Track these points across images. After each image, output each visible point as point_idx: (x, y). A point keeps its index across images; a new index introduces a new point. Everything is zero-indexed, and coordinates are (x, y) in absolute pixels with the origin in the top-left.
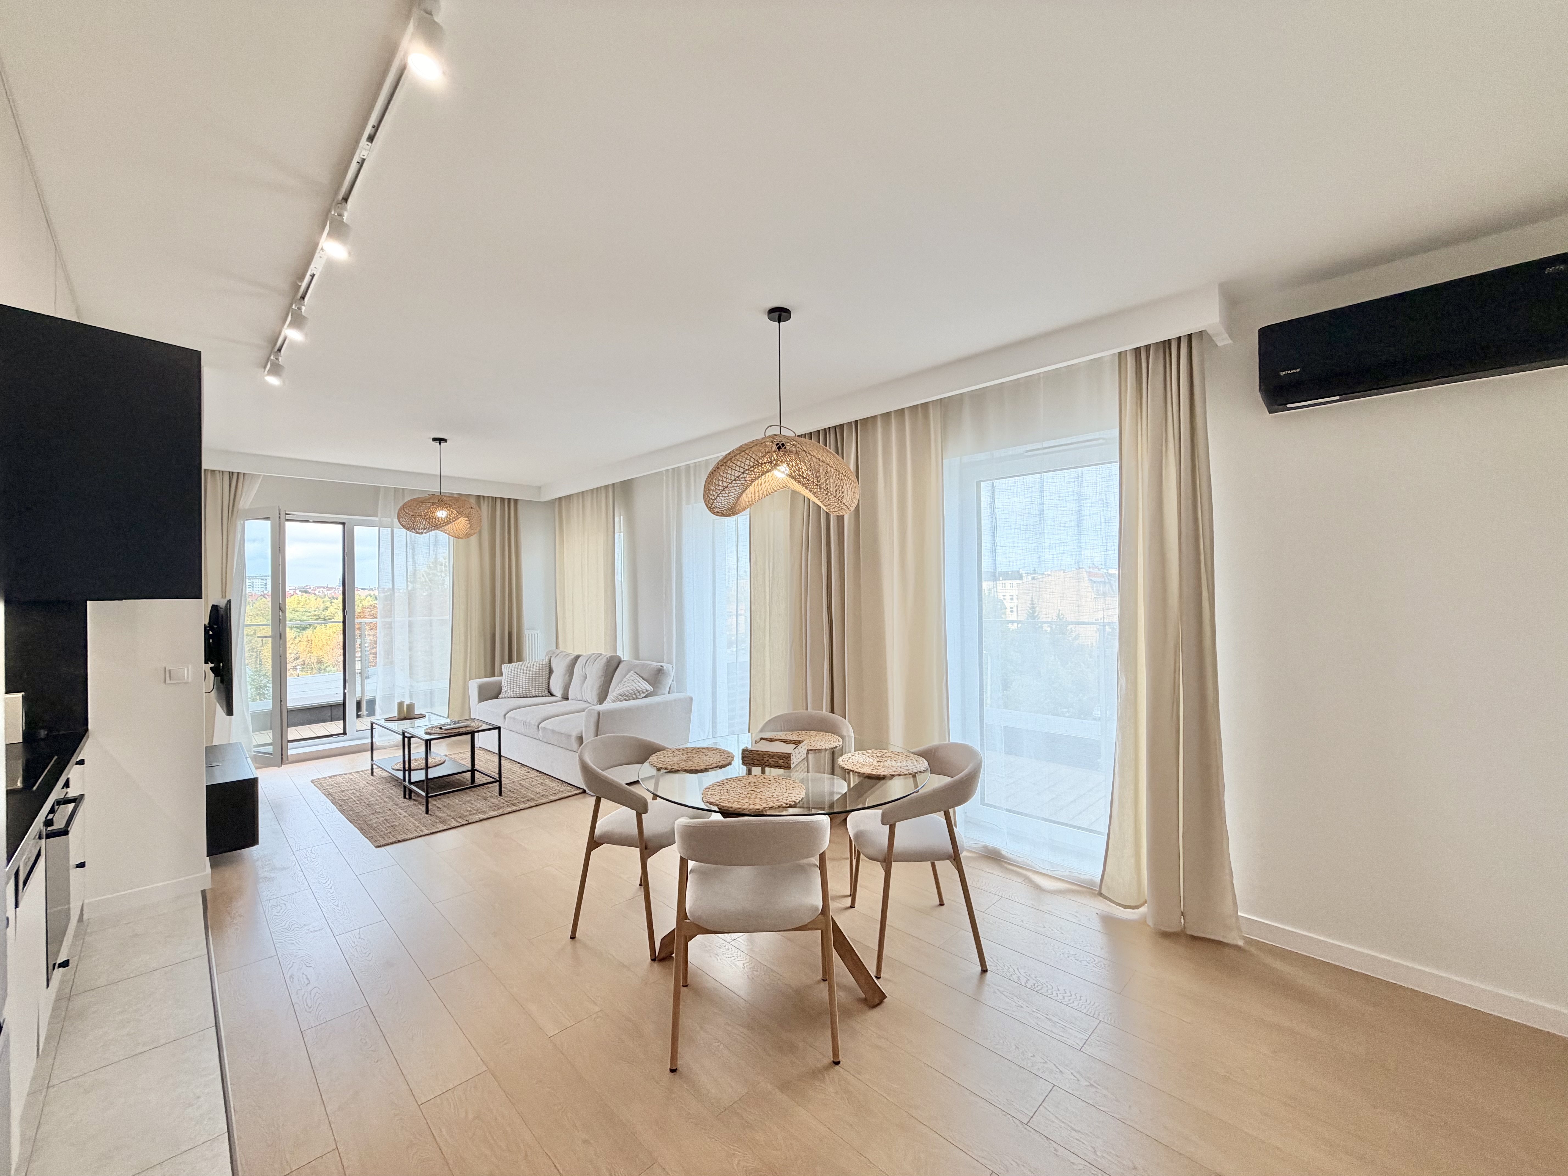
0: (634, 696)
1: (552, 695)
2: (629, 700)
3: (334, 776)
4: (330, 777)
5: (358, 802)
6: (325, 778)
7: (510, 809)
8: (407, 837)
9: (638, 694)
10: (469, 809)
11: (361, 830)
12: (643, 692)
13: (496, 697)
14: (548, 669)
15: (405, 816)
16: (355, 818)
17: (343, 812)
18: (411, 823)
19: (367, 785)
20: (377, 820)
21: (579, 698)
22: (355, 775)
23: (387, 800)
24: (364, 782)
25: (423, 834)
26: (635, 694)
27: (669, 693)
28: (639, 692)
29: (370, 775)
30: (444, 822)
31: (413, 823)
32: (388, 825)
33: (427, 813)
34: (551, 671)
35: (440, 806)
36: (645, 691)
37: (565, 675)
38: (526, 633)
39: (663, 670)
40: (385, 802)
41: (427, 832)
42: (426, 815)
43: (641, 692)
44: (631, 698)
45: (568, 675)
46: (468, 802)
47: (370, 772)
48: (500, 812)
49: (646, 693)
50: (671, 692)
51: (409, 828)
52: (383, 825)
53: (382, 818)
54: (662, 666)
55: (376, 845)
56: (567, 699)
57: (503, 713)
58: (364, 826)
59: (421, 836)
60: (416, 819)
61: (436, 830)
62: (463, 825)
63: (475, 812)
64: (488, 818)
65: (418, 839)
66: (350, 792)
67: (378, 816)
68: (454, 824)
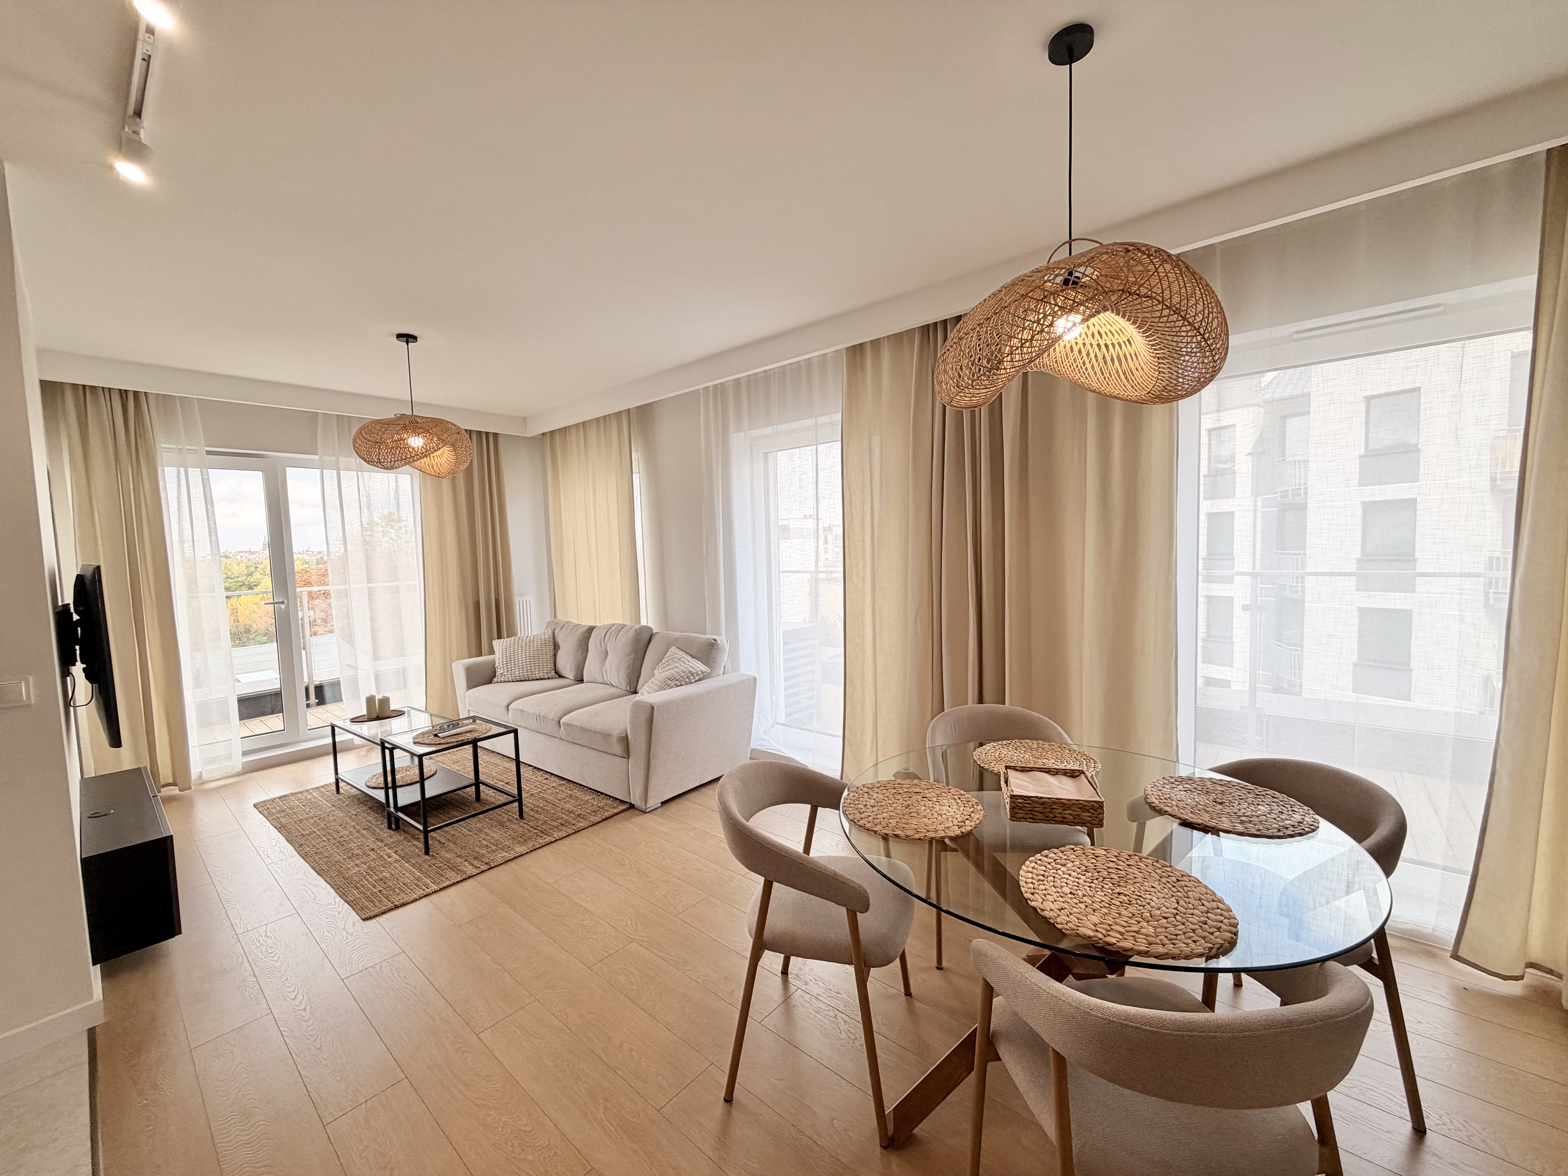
3: (285, 796)
4: (280, 798)
5: (324, 838)
6: (273, 800)
7: (542, 841)
8: (407, 899)
10: (485, 842)
11: (336, 888)
13: (492, 682)
14: (552, 645)
15: (396, 861)
17: (305, 857)
18: (407, 872)
19: (334, 808)
20: (357, 869)
22: (314, 794)
23: (365, 832)
24: (328, 804)
25: (429, 891)
27: (725, 674)
29: (335, 792)
30: (455, 868)
31: (410, 872)
32: (377, 878)
33: (427, 853)
34: (556, 647)
35: (442, 840)
38: (517, 600)
40: (363, 836)
41: (435, 887)
42: (427, 857)
43: (695, 675)
44: (683, 683)
45: (580, 651)
46: (480, 831)
47: (334, 788)
48: (530, 845)
49: (700, 675)
50: (726, 671)
51: (407, 881)
52: (368, 877)
53: (363, 866)
54: (715, 640)
55: (363, 917)
56: (581, 681)
57: (505, 703)
58: (339, 881)
59: (426, 895)
60: (413, 865)
61: (448, 883)
62: (483, 872)
63: (494, 848)
64: (515, 858)
65: (424, 901)
66: (312, 821)
67: (358, 862)
68: (471, 870)
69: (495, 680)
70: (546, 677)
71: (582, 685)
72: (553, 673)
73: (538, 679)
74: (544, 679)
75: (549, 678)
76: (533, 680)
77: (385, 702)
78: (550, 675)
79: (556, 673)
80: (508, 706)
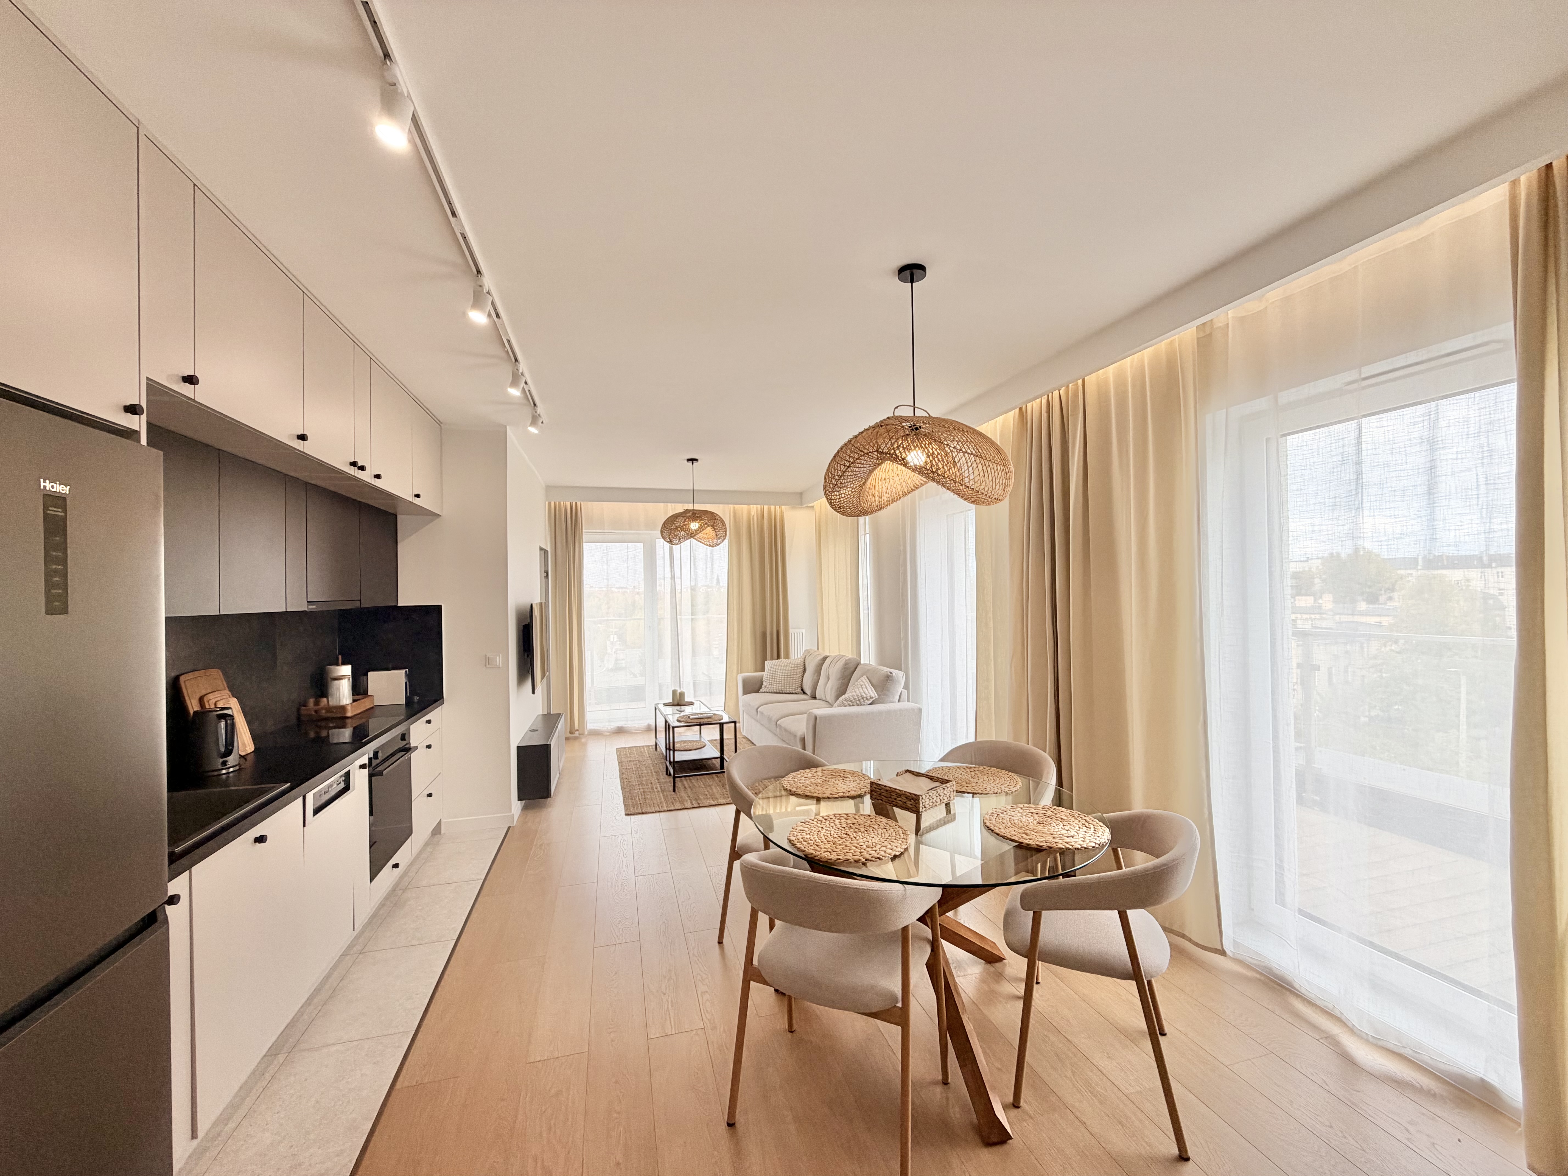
0: (858, 702)
1: (804, 693)
2: (853, 706)
3: (632, 748)
4: (629, 748)
5: (634, 772)
6: (626, 748)
8: (649, 810)
9: (862, 700)
10: (707, 793)
11: (624, 797)
12: (867, 699)
13: (758, 691)
14: (802, 668)
15: (658, 791)
16: (625, 786)
17: (621, 779)
18: (658, 798)
19: (649, 758)
20: (639, 791)
21: (824, 699)
22: (645, 749)
23: (654, 773)
24: (648, 755)
25: (662, 810)
26: (859, 700)
27: (899, 701)
28: (863, 698)
29: (654, 750)
30: (682, 802)
31: (660, 799)
32: (643, 797)
33: (674, 791)
34: (805, 670)
35: (687, 786)
36: (869, 697)
37: (814, 674)
38: (791, 631)
39: (892, 677)
40: (652, 775)
41: (666, 809)
42: (673, 793)
43: (865, 699)
44: (855, 704)
45: (816, 675)
46: (710, 786)
47: (654, 747)
49: (871, 700)
50: (901, 700)
51: (655, 802)
52: (641, 796)
53: (642, 790)
54: (891, 673)
55: (627, 813)
56: (815, 698)
57: (756, 707)
58: (628, 794)
59: (659, 812)
60: (664, 796)
61: (673, 808)
62: (694, 807)
63: (709, 796)
64: (716, 805)
65: (657, 814)
66: (635, 762)
67: (641, 787)
68: (688, 805)
69: (761, 690)
70: (794, 692)
71: (814, 701)
72: (799, 690)
73: (788, 693)
74: (793, 693)
75: (796, 694)
76: (785, 693)
77: (682, 695)
78: (796, 691)
79: (802, 690)
80: (757, 709)
